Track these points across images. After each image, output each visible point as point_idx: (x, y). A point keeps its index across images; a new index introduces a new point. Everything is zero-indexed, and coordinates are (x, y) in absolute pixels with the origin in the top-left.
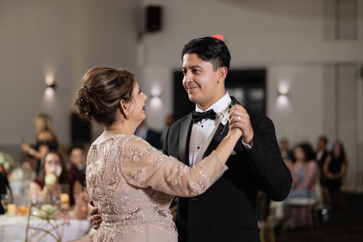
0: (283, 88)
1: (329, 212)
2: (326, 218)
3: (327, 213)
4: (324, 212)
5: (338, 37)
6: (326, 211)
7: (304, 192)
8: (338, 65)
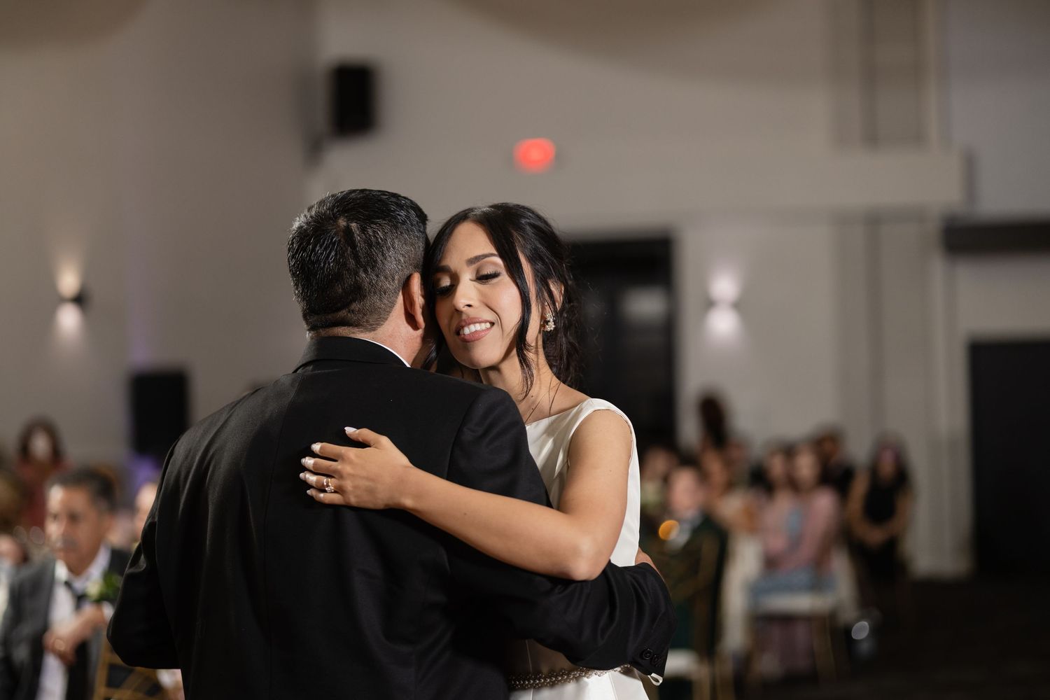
0: (725, 286)
1: (876, 631)
2: (865, 648)
3: (868, 635)
4: (862, 630)
5: (872, 138)
6: (868, 626)
7: (803, 577)
8: (874, 221)
